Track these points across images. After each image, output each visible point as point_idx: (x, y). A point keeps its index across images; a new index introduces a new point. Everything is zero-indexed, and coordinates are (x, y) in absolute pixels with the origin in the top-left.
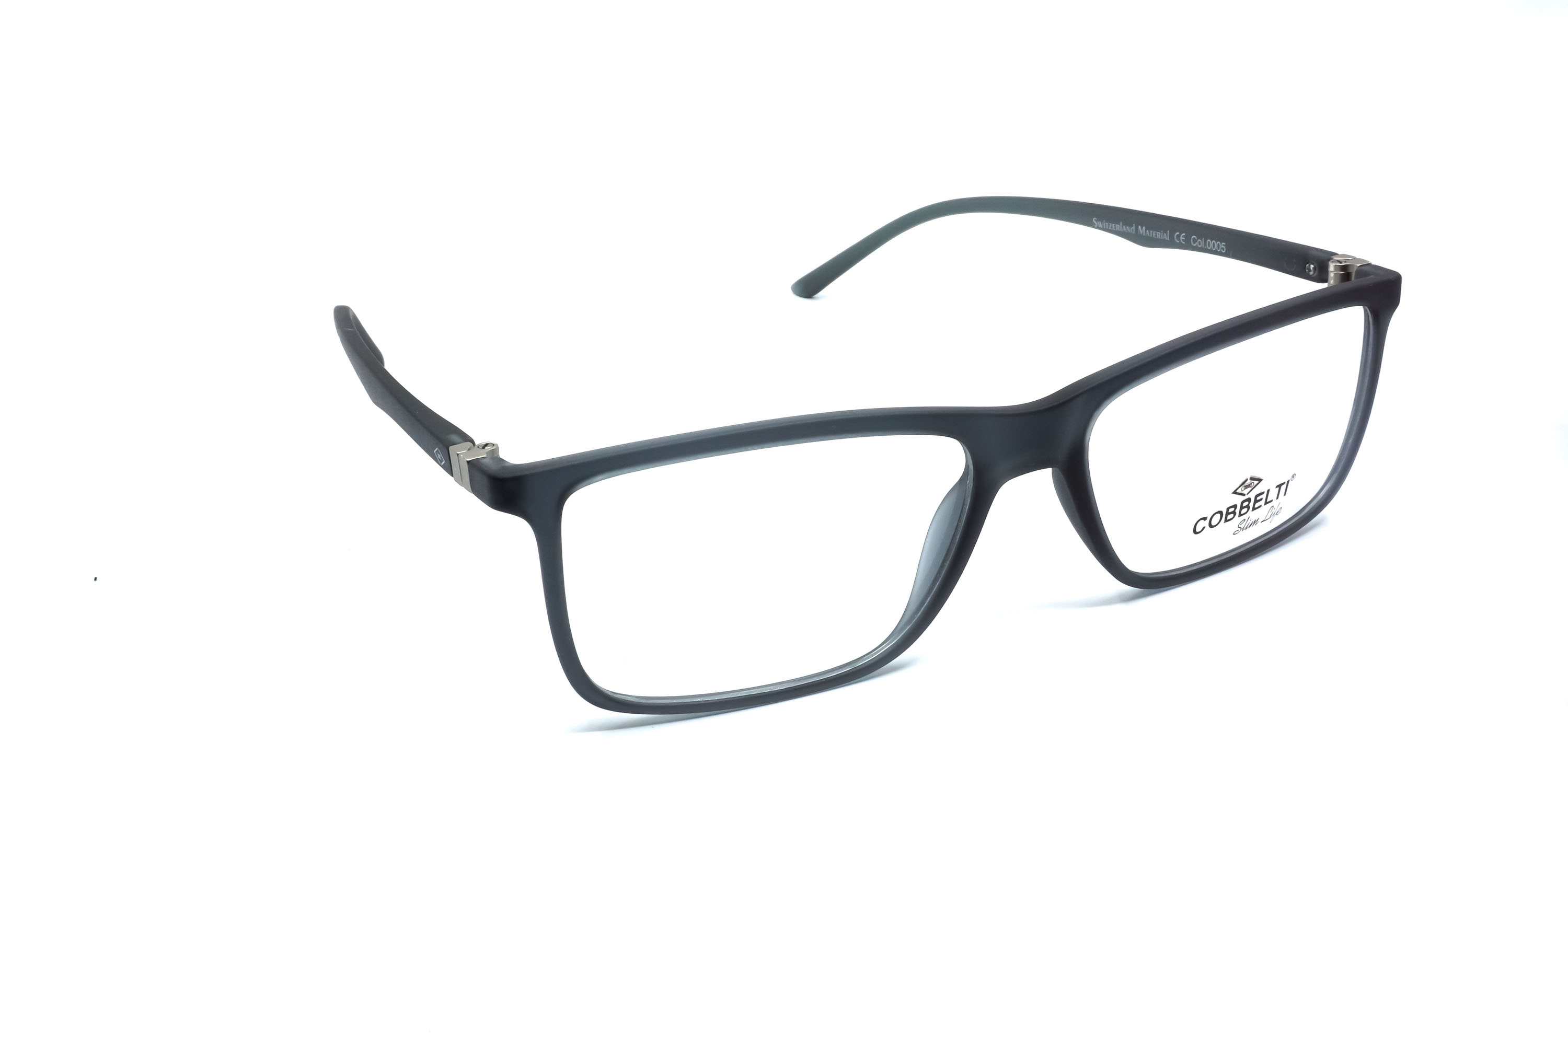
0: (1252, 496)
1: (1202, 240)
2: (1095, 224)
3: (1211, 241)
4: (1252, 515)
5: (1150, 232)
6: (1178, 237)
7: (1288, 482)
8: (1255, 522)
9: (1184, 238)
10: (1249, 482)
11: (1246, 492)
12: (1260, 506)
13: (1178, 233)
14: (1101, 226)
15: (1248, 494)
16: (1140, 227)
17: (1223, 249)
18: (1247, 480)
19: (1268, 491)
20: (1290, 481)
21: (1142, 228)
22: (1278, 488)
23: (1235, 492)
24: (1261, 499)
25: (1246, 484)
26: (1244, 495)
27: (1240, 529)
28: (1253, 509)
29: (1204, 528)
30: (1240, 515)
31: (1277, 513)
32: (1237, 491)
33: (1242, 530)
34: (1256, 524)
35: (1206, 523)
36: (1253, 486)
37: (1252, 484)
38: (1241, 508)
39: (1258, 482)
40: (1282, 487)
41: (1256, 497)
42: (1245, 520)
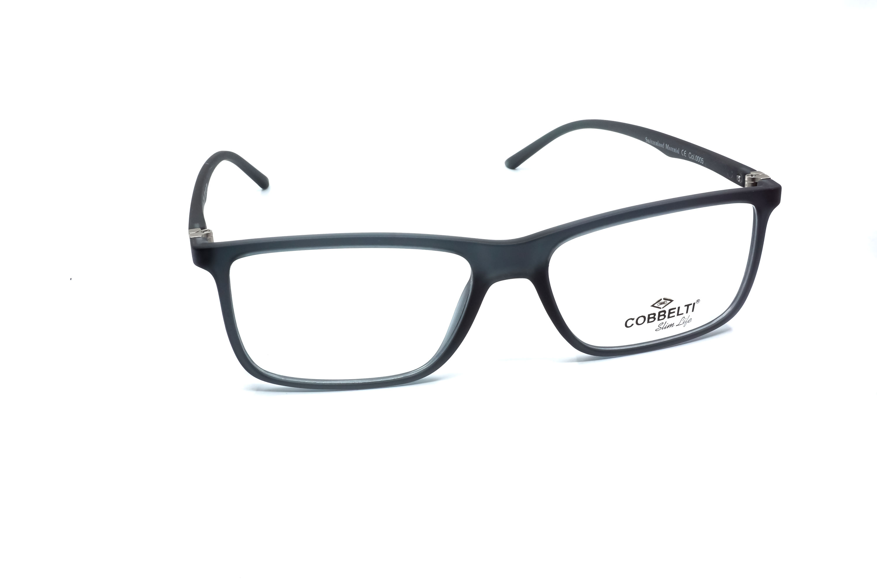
0: (667, 309)
1: (693, 155)
2: (646, 141)
3: (698, 156)
4: (669, 321)
5: (670, 148)
6: (683, 152)
7: (694, 304)
8: (672, 325)
9: (685, 154)
10: (663, 301)
11: (662, 306)
12: (674, 316)
13: (683, 150)
14: (649, 142)
15: (663, 308)
16: (666, 144)
17: (702, 161)
18: (661, 300)
19: (679, 308)
20: (696, 304)
21: (667, 145)
22: (686, 307)
23: (653, 306)
24: (674, 312)
25: (661, 302)
26: (661, 308)
27: (660, 328)
28: (669, 317)
29: (632, 325)
30: (659, 320)
31: (689, 322)
32: (655, 305)
33: (662, 329)
34: (672, 327)
35: (634, 322)
36: (667, 304)
37: (666, 302)
38: (659, 316)
39: (670, 301)
40: (690, 306)
41: (670, 310)
42: (663, 323)
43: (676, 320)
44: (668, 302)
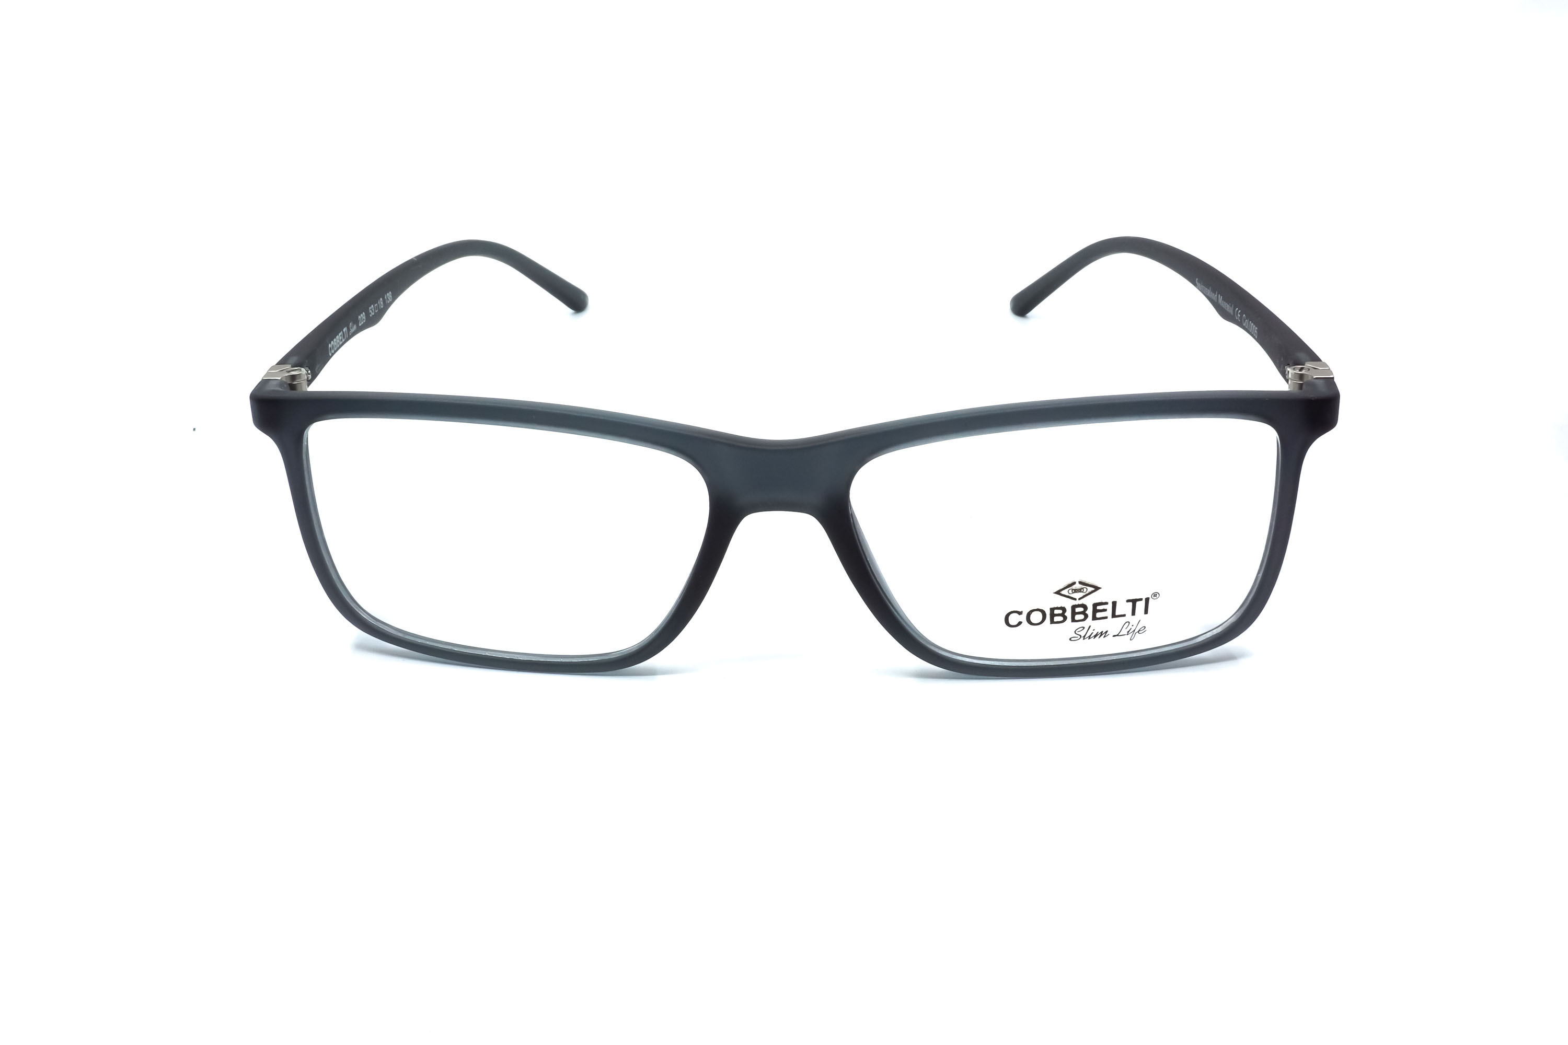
0: (1089, 601)
1: (1247, 320)
2: (1196, 283)
3: (1252, 323)
4: (1098, 626)
5: (1225, 302)
6: (1237, 312)
7: (1147, 600)
8: (1103, 634)
9: (1240, 314)
10: (1078, 586)
11: (1077, 595)
12: (1106, 618)
13: (1237, 309)
14: (1201, 288)
15: (1080, 599)
17: (1256, 334)
18: (1074, 583)
19: (1114, 604)
20: (1151, 601)
21: (1220, 297)
22: (1131, 604)
23: (1058, 593)
24: (1105, 610)
25: (1074, 587)
26: (1075, 599)
27: (1079, 637)
28: (1094, 618)
29: (1020, 623)
30: (1073, 620)
31: (1140, 632)
32: (1063, 592)
33: (1082, 638)
34: (1105, 637)
35: (1023, 618)
36: (1087, 593)
37: (1085, 590)
38: (1074, 613)
39: (1093, 589)
40: (1138, 603)
41: (1095, 605)
42: (1084, 628)
43: (1112, 625)
44: (1090, 589)
